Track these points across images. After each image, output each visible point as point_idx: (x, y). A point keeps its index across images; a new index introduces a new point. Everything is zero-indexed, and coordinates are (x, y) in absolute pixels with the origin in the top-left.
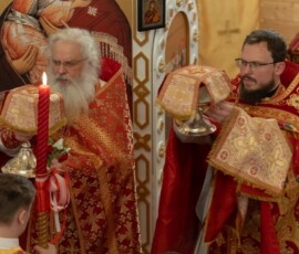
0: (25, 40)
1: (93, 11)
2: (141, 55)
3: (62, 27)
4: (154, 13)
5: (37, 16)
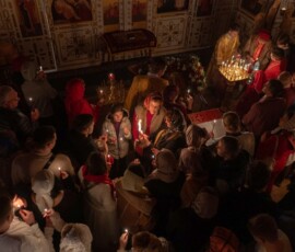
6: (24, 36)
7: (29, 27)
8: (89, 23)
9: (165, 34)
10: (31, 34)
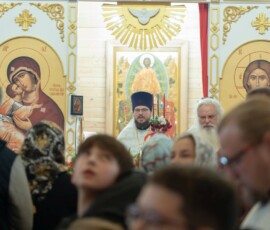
0: (4, 129)
1: (43, 110)
2: (70, 130)
3: (26, 120)
4: (77, 106)
5: (11, 116)
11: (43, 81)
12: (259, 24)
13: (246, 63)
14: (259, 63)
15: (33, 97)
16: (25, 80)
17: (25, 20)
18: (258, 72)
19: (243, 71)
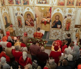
2: (34, 22)
6: (19, 27)
7: (20, 25)
8: (33, 27)
9: (54, 34)
10: (20, 27)
11: (31, 17)
12: (58, 10)
13: (56, 15)
14: (57, 15)
15: (30, 18)
16: (29, 16)
17: (28, 9)
18: (57, 16)
19: (55, 16)
